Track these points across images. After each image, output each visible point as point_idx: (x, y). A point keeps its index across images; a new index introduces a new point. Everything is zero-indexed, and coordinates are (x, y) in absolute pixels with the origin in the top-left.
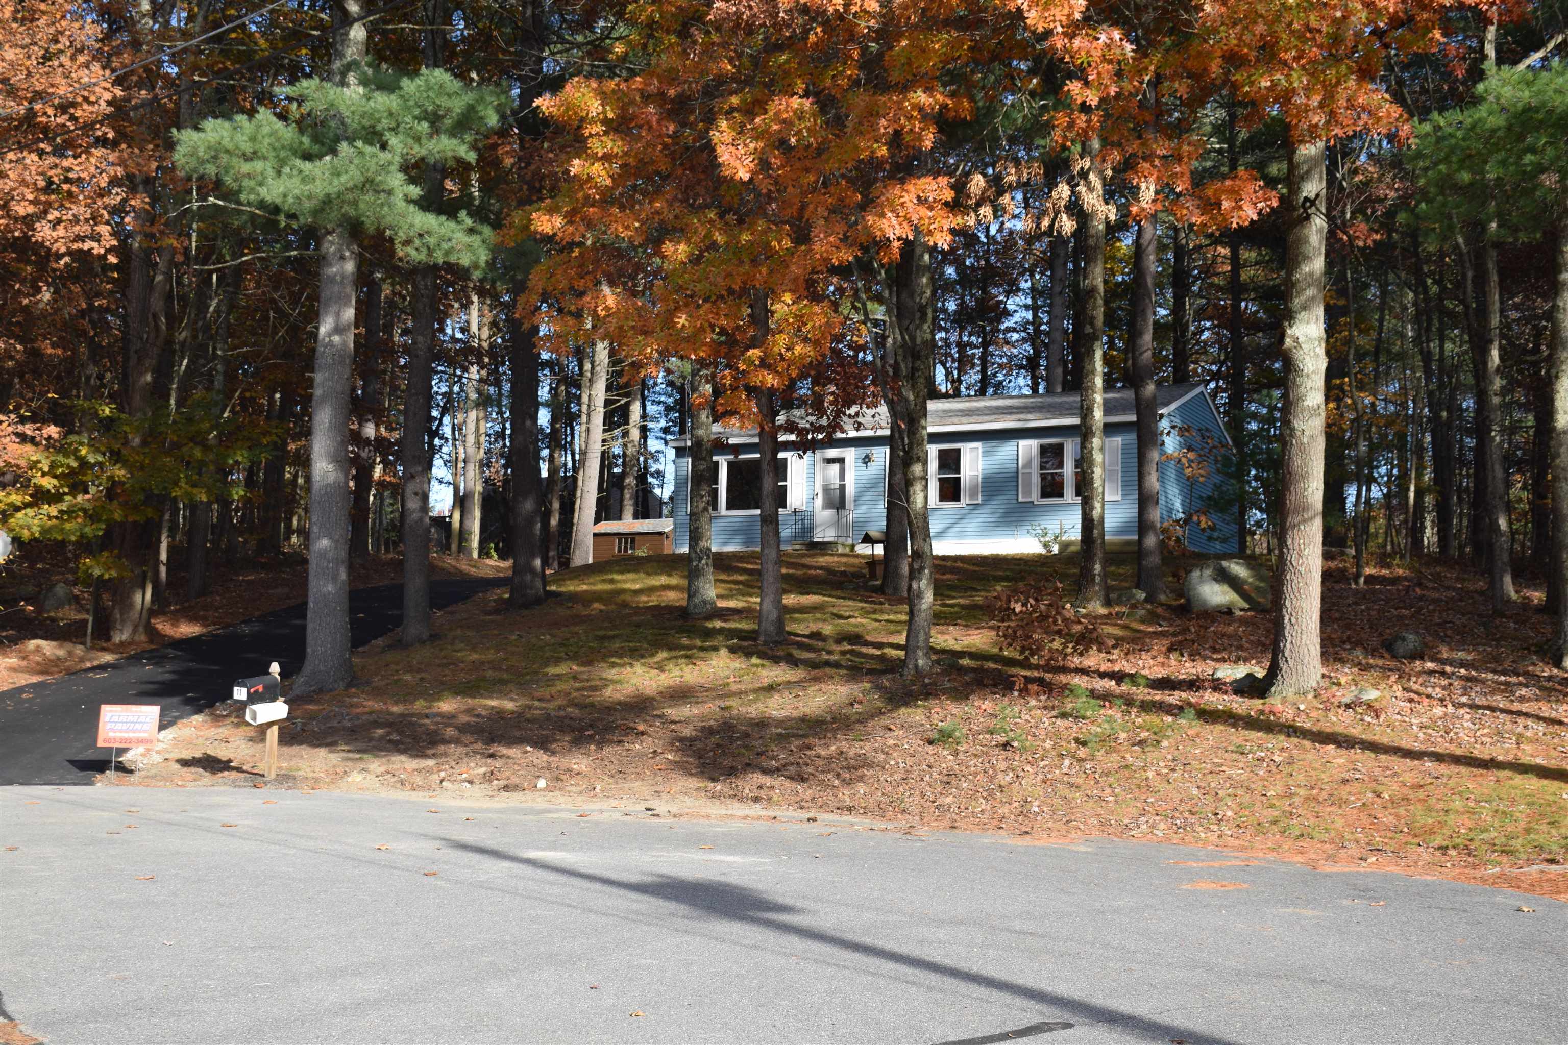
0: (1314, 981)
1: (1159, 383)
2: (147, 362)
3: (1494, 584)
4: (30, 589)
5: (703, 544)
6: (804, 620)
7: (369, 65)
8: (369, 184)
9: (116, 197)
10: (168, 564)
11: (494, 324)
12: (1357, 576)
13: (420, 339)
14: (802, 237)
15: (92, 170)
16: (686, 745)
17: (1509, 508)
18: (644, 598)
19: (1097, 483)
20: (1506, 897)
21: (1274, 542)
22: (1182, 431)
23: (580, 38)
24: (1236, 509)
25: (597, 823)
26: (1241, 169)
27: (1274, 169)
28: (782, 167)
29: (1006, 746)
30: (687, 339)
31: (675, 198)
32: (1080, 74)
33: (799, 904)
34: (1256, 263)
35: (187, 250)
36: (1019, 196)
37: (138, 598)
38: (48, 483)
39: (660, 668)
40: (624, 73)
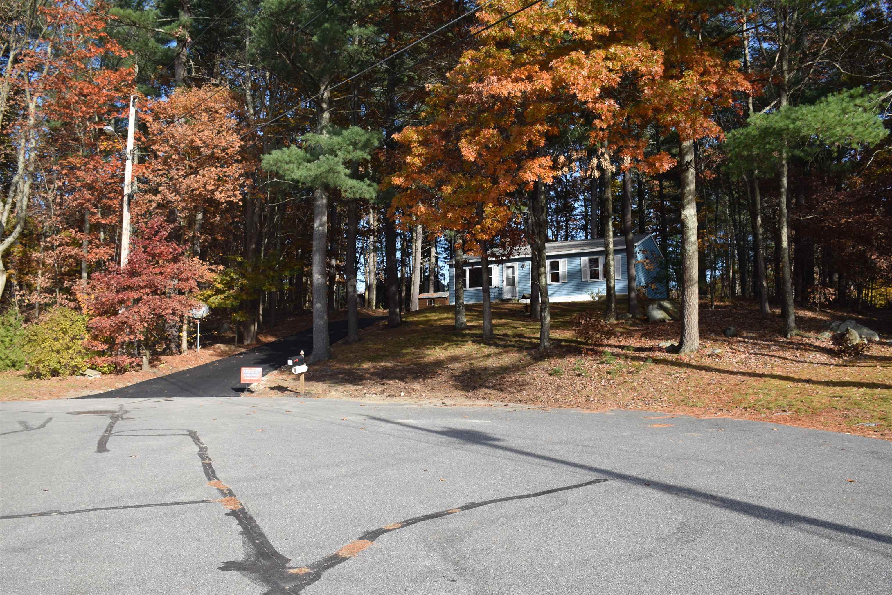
0: (698, 460)
1: (634, 233)
2: (253, 240)
3: (763, 307)
4: (216, 325)
5: (461, 301)
6: (501, 329)
7: (331, 126)
8: (331, 170)
9: (242, 180)
10: (263, 315)
11: (379, 220)
12: (712, 305)
13: (351, 227)
14: (495, 181)
15: (233, 171)
16: (456, 378)
17: (767, 278)
18: (439, 323)
19: (612, 273)
20: (768, 425)
21: (680, 294)
22: (644, 252)
23: (408, 112)
24: (665, 281)
25: (424, 409)
26: (662, 151)
27: (674, 151)
28: (487, 155)
29: (580, 375)
30: (452, 223)
31: (446, 169)
32: (599, 117)
33: (502, 438)
34: (669, 187)
35: (267, 198)
36: (578, 164)
37: (252, 328)
38: (220, 286)
39: (446, 349)
40: (425, 124)
